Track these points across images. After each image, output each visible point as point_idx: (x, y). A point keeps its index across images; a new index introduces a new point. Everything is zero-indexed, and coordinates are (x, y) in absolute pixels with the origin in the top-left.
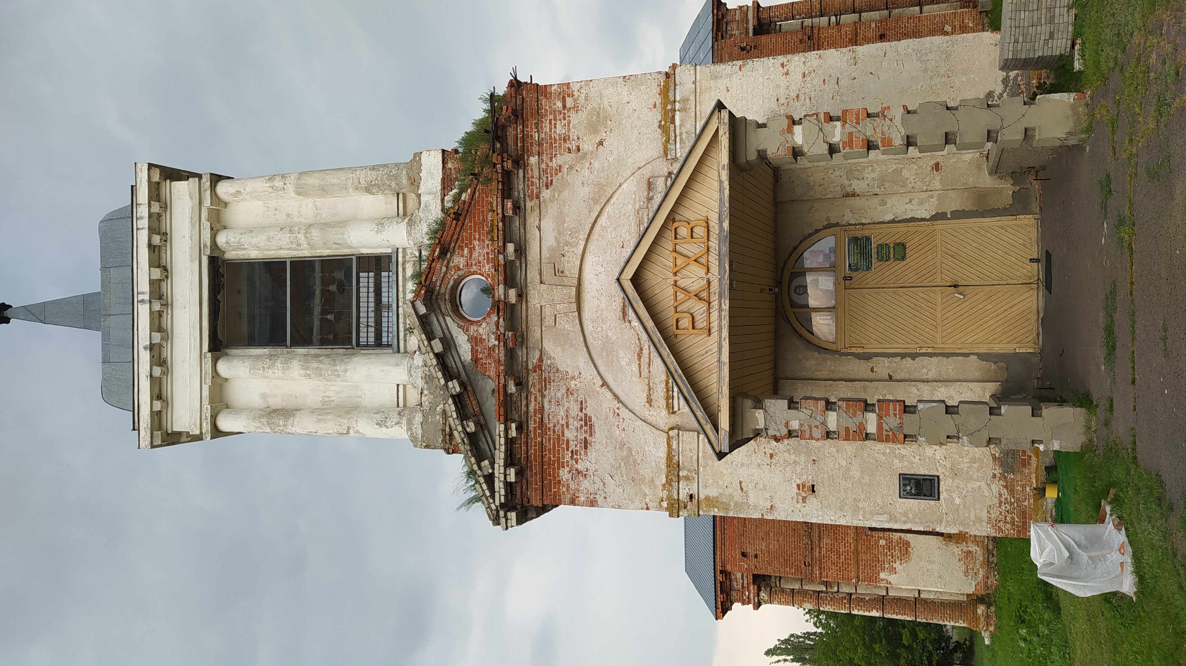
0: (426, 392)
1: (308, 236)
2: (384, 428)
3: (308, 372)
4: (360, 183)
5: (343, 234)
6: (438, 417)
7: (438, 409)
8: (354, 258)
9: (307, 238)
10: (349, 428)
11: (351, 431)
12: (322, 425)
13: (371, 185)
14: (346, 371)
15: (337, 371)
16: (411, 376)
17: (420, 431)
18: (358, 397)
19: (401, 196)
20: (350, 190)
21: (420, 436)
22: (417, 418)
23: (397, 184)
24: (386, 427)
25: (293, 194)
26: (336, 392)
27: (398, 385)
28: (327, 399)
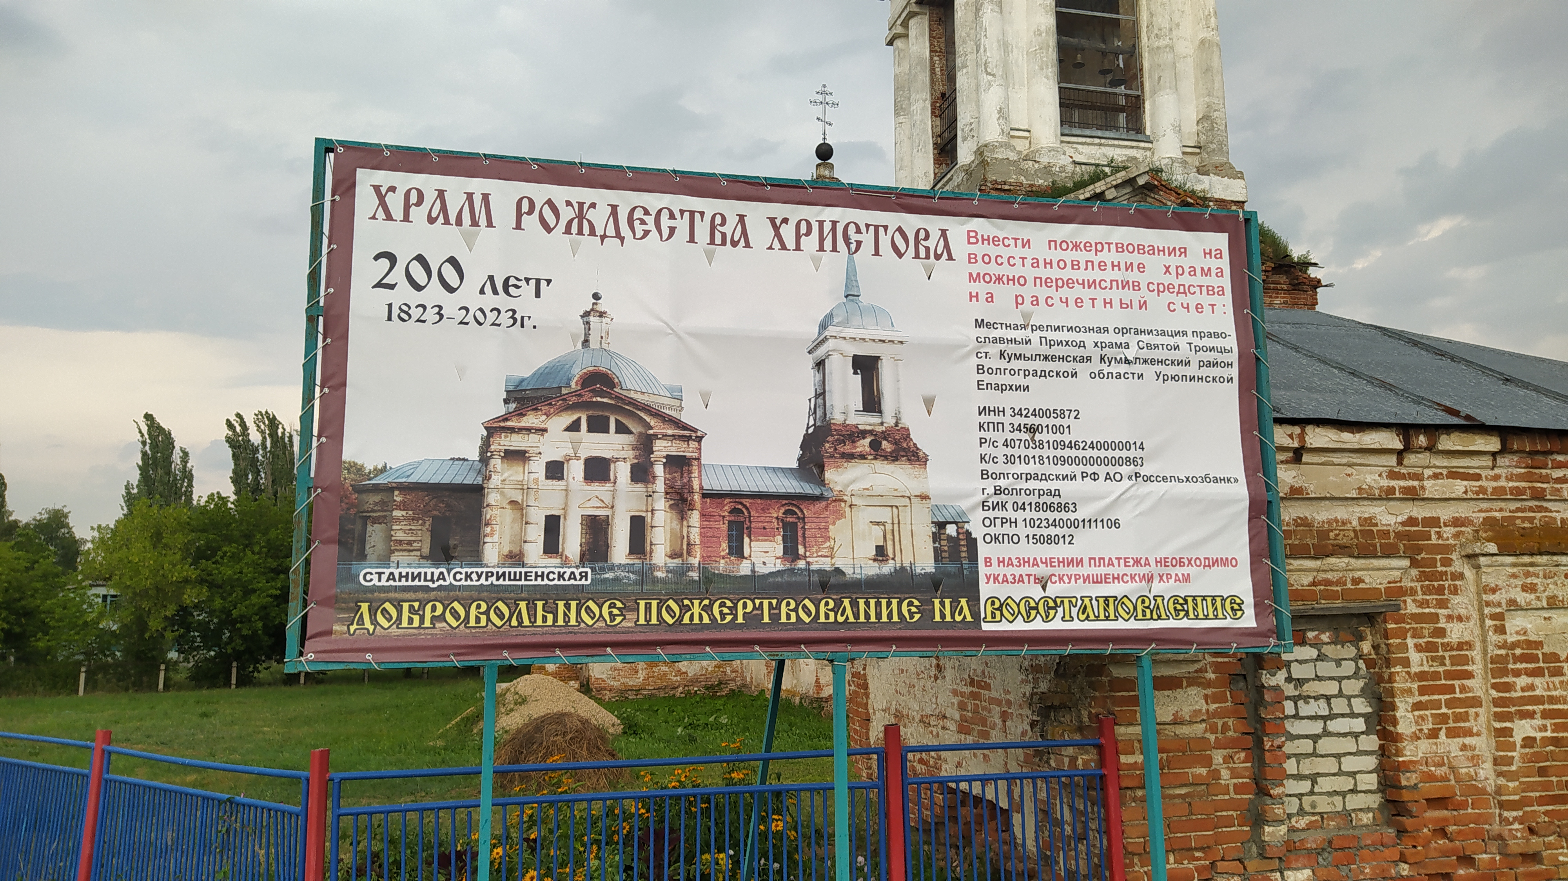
0: (1036, 166)
1: (1168, 49)
2: (997, 116)
3: (1044, 35)
4: (1215, 111)
5: (1170, 88)
6: (1015, 177)
7: (1022, 178)
8: (1139, 93)
9: (1166, 47)
10: (994, 75)
11: (990, 78)
12: (995, 45)
13: (1212, 123)
14: (1047, 78)
15: (1047, 68)
16: (1050, 151)
17: (1000, 157)
18: (1014, 85)
19: (1198, 150)
20: (1207, 99)
21: (996, 156)
22: (1012, 154)
23: (1214, 150)
24: (998, 119)
25: (1201, 36)
26: (1017, 60)
27: (1029, 131)
28: (1010, 48)
